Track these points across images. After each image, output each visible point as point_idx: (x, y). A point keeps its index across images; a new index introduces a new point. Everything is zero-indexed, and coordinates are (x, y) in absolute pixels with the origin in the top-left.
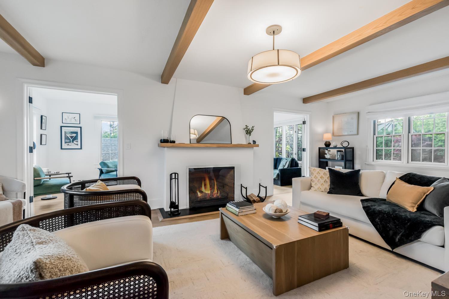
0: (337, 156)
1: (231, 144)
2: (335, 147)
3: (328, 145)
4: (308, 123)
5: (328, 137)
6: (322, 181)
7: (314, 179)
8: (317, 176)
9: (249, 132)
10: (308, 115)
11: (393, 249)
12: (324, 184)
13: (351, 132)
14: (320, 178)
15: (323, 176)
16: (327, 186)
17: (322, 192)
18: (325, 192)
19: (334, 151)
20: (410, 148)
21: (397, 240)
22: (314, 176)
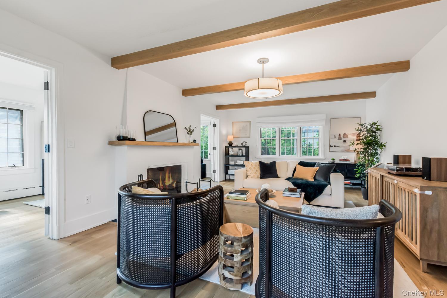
0: (239, 153)
1: (178, 142)
2: (237, 147)
3: (231, 144)
4: (218, 126)
5: (230, 138)
6: (255, 171)
7: (249, 170)
8: (251, 167)
9: (190, 132)
10: (218, 120)
11: (309, 203)
12: (256, 172)
13: (245, 135)
14: (253, 169)
15: (255, 167)
16: (259, 173)
17: (256, 178)
18: (258, 178)
19: (237, 149)
20: (280, 147)
21: (312, 197)
22: (249, 168)
